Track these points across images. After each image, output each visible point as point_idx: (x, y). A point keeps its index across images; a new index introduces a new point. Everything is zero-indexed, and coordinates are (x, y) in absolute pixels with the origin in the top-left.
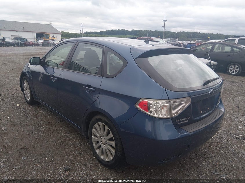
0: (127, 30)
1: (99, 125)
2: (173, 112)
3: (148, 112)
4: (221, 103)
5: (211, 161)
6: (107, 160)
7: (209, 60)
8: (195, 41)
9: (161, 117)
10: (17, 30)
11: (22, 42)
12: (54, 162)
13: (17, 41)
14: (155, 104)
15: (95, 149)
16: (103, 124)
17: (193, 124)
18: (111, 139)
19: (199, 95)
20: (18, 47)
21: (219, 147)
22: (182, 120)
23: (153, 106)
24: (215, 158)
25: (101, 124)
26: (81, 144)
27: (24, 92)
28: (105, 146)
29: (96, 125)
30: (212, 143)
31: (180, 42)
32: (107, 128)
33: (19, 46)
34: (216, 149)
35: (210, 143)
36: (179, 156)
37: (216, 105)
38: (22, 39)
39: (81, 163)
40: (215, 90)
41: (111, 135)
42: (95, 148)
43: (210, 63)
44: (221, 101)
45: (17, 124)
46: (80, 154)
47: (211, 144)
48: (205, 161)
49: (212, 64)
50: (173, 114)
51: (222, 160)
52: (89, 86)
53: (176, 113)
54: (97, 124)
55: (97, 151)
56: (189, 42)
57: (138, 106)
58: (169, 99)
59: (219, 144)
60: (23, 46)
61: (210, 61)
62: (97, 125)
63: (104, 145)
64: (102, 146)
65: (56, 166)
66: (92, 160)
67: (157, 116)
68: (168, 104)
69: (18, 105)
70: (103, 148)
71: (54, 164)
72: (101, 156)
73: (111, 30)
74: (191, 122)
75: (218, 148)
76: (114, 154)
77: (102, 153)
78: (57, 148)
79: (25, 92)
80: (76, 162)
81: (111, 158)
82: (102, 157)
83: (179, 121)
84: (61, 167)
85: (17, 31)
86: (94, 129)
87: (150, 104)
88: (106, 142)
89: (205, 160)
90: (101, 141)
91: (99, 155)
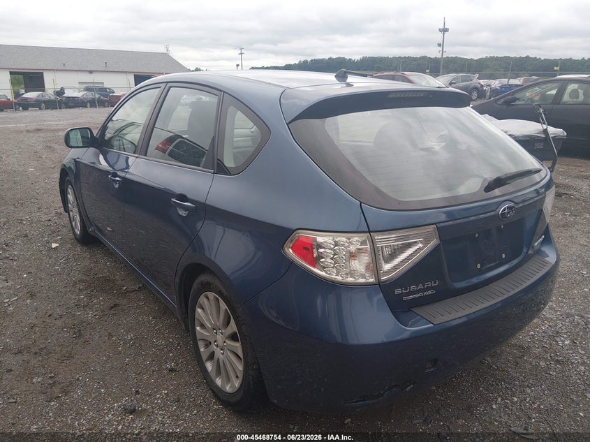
0: (350, 59)
1: (207, 298)
2: (387, 267)
3: (315, 267)
4: (548, 240)
5: (516, 399)
6: (228, 388)
7: (544, 124)
8: (522, 79)
9: (350, 280)
10: (92, 69)
11: (102, 98)
12: (103, 390)
13: (90, 95)
14: (332, 246)
15: (204, 360)
16: (215, 296)
17: (451, 299)
18: (233, 337)
19: (466, 220)
20: (93, 110)
21: (546, 360)
22: (413, 288)
23: (328, 251)
24: (529, 391)
25: (211, 295)
26: (178, 345)
27: (69, 214)
28: (223, 354)
29: (202, 299)
30: (529, 348)
31: (482, 82)
32: (223, 306)
33: (95, 107)
34: (537, 366)
35: (523, 348)
36: (407, 390)
37: (530, 245)
38: (102, 90)
39: (167, 394)
40: (521, 205)
41: (233, 327)
42: (204, 357)
43: (545, 131)
44: (547, 233)
45: (39, 292)
46: (171, 370)
47: (524, 350)
48: (499, 399)
49: (551, 136)
50: (386, 272)
51: (550, 399)
52: (183, 198)
53: (394, 268)
54: (204, 296)
55: (209, 366)
56: (505, 81)
57: (291, 250)
58: (369, 232)
59: (546, 352)
60: (105, 107)
61: (545, 127)
62: (205, 300)
63: (222, 350)
64: (218, 353)
65: (105, 401)
66: (197, 387)
67: (339, 278)
68: (368, 246)
69: (54, 245)
70: (218, 359)
71: (101, 394)
72: (216, 378)
73: (312, 61)
74: (444, 294)
75: (543, 364)
76: (241, 376)
77: (218, 372)
78: (120, 353)
79: (71, 213)
80: (157, 392)
81: (237, 384)
82: (219, 382)
83: (404, 291)
84: (117, 402)
85: (91, 72)
86: (199, 310)
87: (320, 246)
88: (225, 342)
89: (500, 396)
90: (216, 341)
91: (213, 375)
